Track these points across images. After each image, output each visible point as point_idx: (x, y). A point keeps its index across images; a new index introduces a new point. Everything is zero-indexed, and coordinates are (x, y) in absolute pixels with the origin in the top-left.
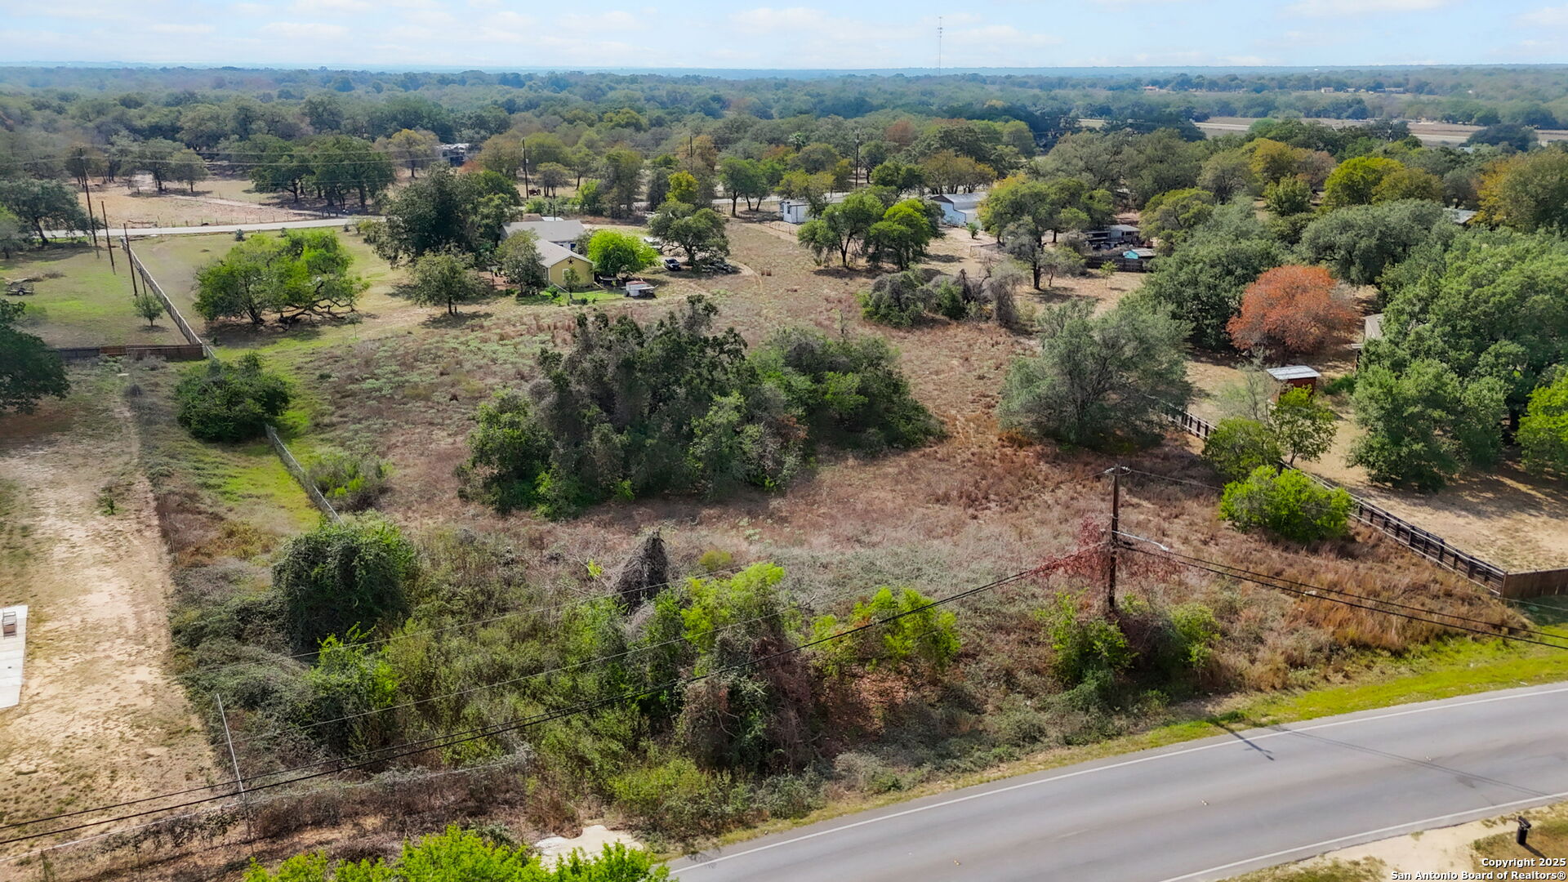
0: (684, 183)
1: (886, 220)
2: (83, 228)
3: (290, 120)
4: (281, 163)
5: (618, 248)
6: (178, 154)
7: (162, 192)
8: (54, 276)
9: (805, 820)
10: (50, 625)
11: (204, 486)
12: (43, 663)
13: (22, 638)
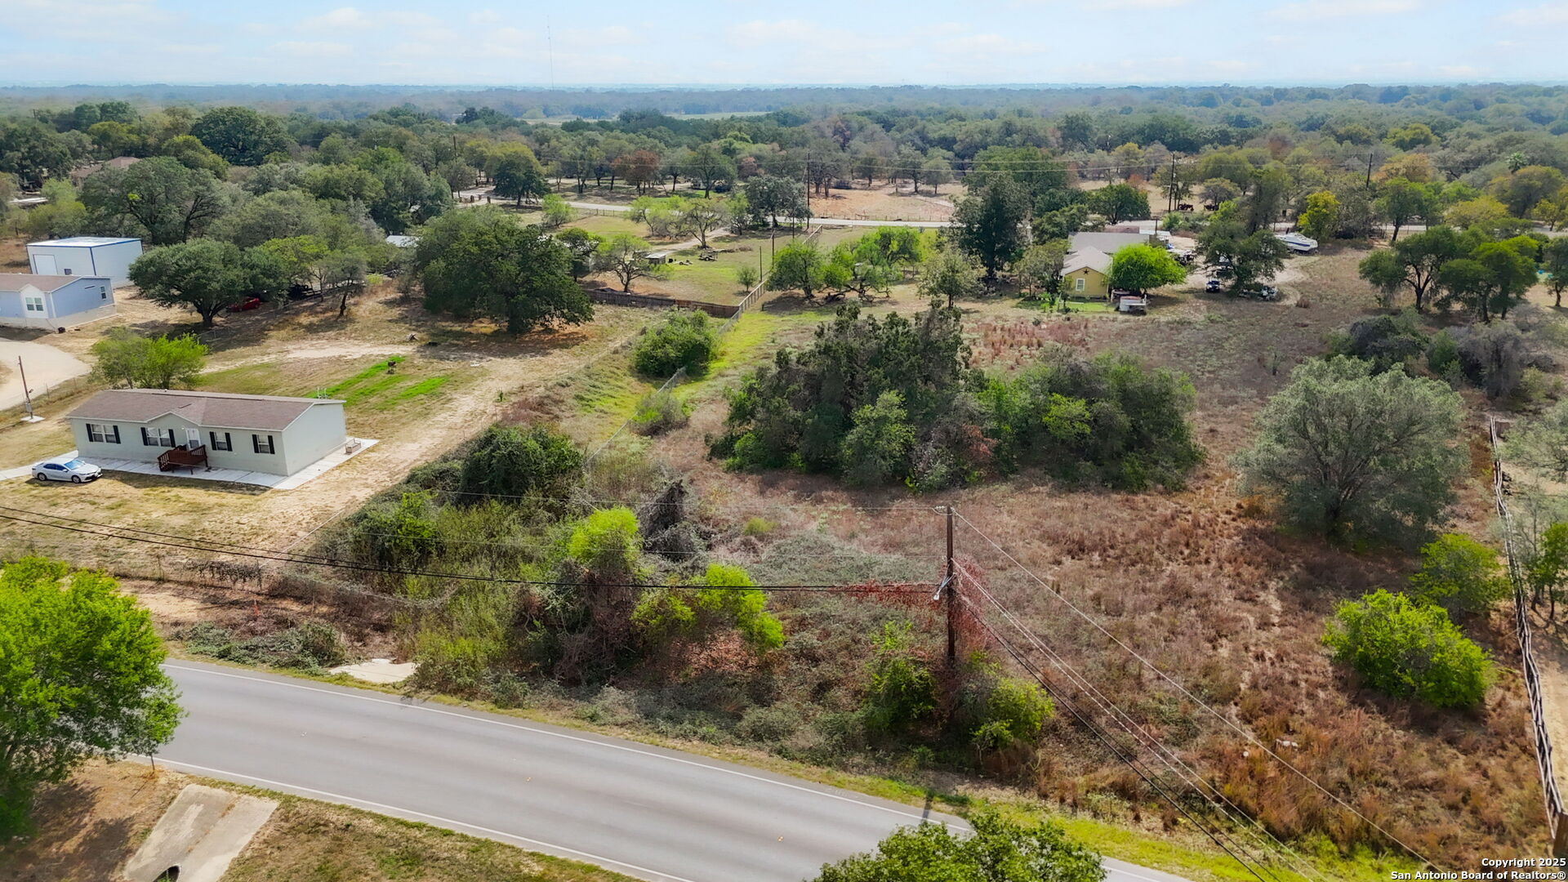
1: (1471, 257)
2: (800, 216)
3: (1042, 133)
5: (1130, 261)
6: (935, 160)
7: (917, 191)
9: (501, 710)
10: (373, 454)
11: (579, 398)
12: (336, 473)
13: (349, 457)
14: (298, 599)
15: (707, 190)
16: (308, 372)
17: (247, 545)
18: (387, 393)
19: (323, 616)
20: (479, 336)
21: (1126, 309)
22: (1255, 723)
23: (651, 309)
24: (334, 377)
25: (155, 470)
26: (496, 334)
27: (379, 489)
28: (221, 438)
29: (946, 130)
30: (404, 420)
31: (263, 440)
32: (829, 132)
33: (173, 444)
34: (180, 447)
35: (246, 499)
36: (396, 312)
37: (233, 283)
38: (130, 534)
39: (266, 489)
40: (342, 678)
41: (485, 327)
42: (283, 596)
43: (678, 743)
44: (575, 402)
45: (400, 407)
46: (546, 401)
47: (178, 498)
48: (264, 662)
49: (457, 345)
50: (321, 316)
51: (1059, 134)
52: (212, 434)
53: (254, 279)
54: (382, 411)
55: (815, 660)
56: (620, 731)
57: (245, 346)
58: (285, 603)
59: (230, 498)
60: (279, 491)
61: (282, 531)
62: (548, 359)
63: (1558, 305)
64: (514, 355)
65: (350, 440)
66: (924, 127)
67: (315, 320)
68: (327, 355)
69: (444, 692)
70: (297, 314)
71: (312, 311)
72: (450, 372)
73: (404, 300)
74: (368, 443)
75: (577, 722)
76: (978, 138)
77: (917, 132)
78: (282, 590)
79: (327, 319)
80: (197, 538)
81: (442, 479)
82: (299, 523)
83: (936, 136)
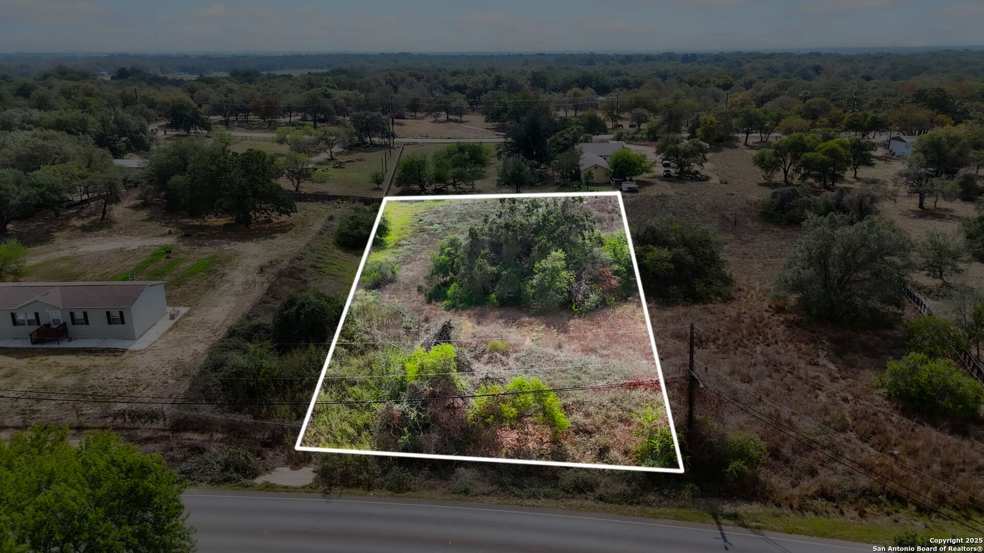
0: (708, 122)
1: (816, 151)
2: (388, 137)
3: (519, 83)
4: (494, 106)
5: (624, 160)
6: (459, 100)
7: (448, 120)
8: (360, 160)
9: (400, 495)
10: (190, 318)
11: (313, 266)
12: (171, 333)
13: (174, 321)
14: (196, 430)
15: (315, 121)
16: (103, 262)
17: (133, 394)
18: (175, 272)
19: (221, 441)
20: (216, 228)
21: (626, 190)
22: (871, 442)
23: (323, 202)
24: (126, 263)
25: (27, 344)
26: (227, 226)
27: (210, 343)
28: (79, 315)
29: (458, 81)
30: (199, 291)
31: (115, 314)
32: (383, 82)
33: (39, 324)
34: (46, 325)
35: (112, 360)
36: (143, 214)
37: (27, 198)
38: (35, 395)
39: (124, 351)
40: (269, 487)
41: (214, 221)
42: (185, 430)
43: (532, 502)
44: (312, 270)
45: (190, 282)
46: (294, 270)
47: (57, 365)
48: (201, 481)
49: (204, 235)
50: (88, 220)
51: (529, 83)
52: (72, 314)
53: (42, 195)
54: (179, 286)
55: (589, 433)
56: (490, 498)
57: (42, 244)
58: (188, 435)
59: (100, 360)
60: (135, 351)
61: (154, 381)
62: (276, 241)
63: (855, 176)
64: (250, 239)
65: (170, 309)
66: (444, 79)
67: (85, 222)
68: (111, 248)
69: (349, 487)
70: (68, 218)
71: (78, 216)
72: (212, 255)
73: (145, 205)
74: (183, 310)
75: (456, 496)
76: (481, 85)
77: (440, 82)
78: (180, 426)
79: (93, 222)
80: (91, 393)
81: (256, 332)
82: (165, 374)
83: (452, 84)
